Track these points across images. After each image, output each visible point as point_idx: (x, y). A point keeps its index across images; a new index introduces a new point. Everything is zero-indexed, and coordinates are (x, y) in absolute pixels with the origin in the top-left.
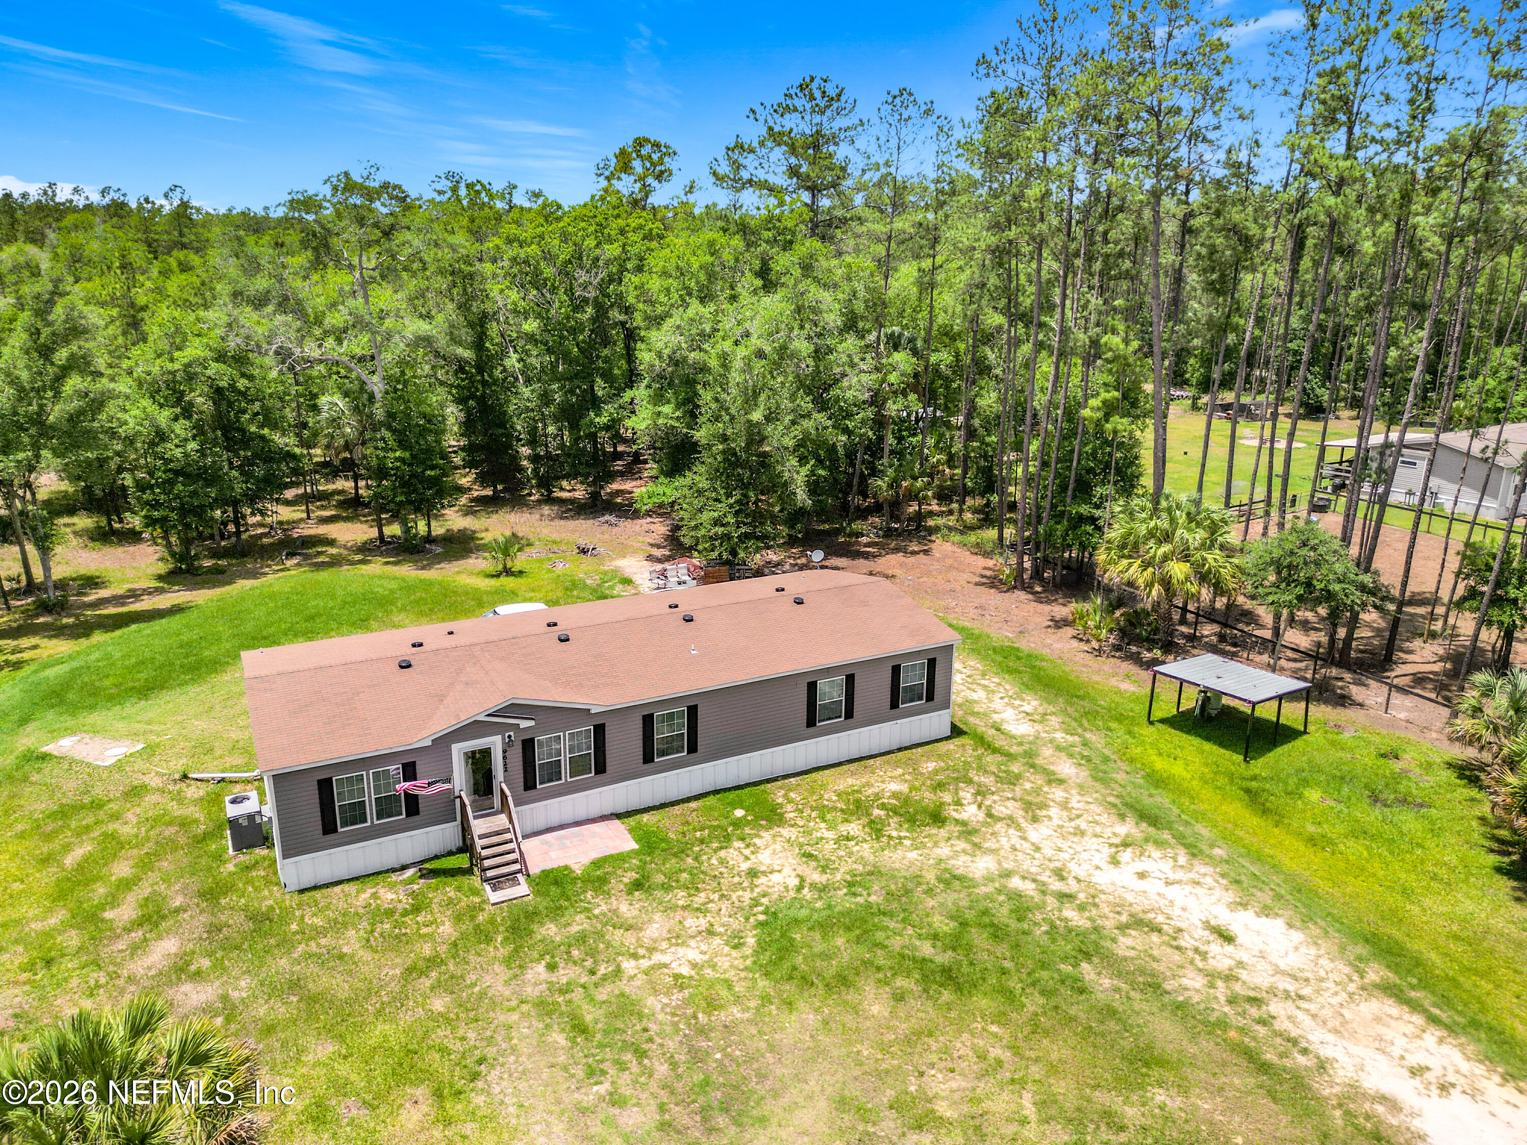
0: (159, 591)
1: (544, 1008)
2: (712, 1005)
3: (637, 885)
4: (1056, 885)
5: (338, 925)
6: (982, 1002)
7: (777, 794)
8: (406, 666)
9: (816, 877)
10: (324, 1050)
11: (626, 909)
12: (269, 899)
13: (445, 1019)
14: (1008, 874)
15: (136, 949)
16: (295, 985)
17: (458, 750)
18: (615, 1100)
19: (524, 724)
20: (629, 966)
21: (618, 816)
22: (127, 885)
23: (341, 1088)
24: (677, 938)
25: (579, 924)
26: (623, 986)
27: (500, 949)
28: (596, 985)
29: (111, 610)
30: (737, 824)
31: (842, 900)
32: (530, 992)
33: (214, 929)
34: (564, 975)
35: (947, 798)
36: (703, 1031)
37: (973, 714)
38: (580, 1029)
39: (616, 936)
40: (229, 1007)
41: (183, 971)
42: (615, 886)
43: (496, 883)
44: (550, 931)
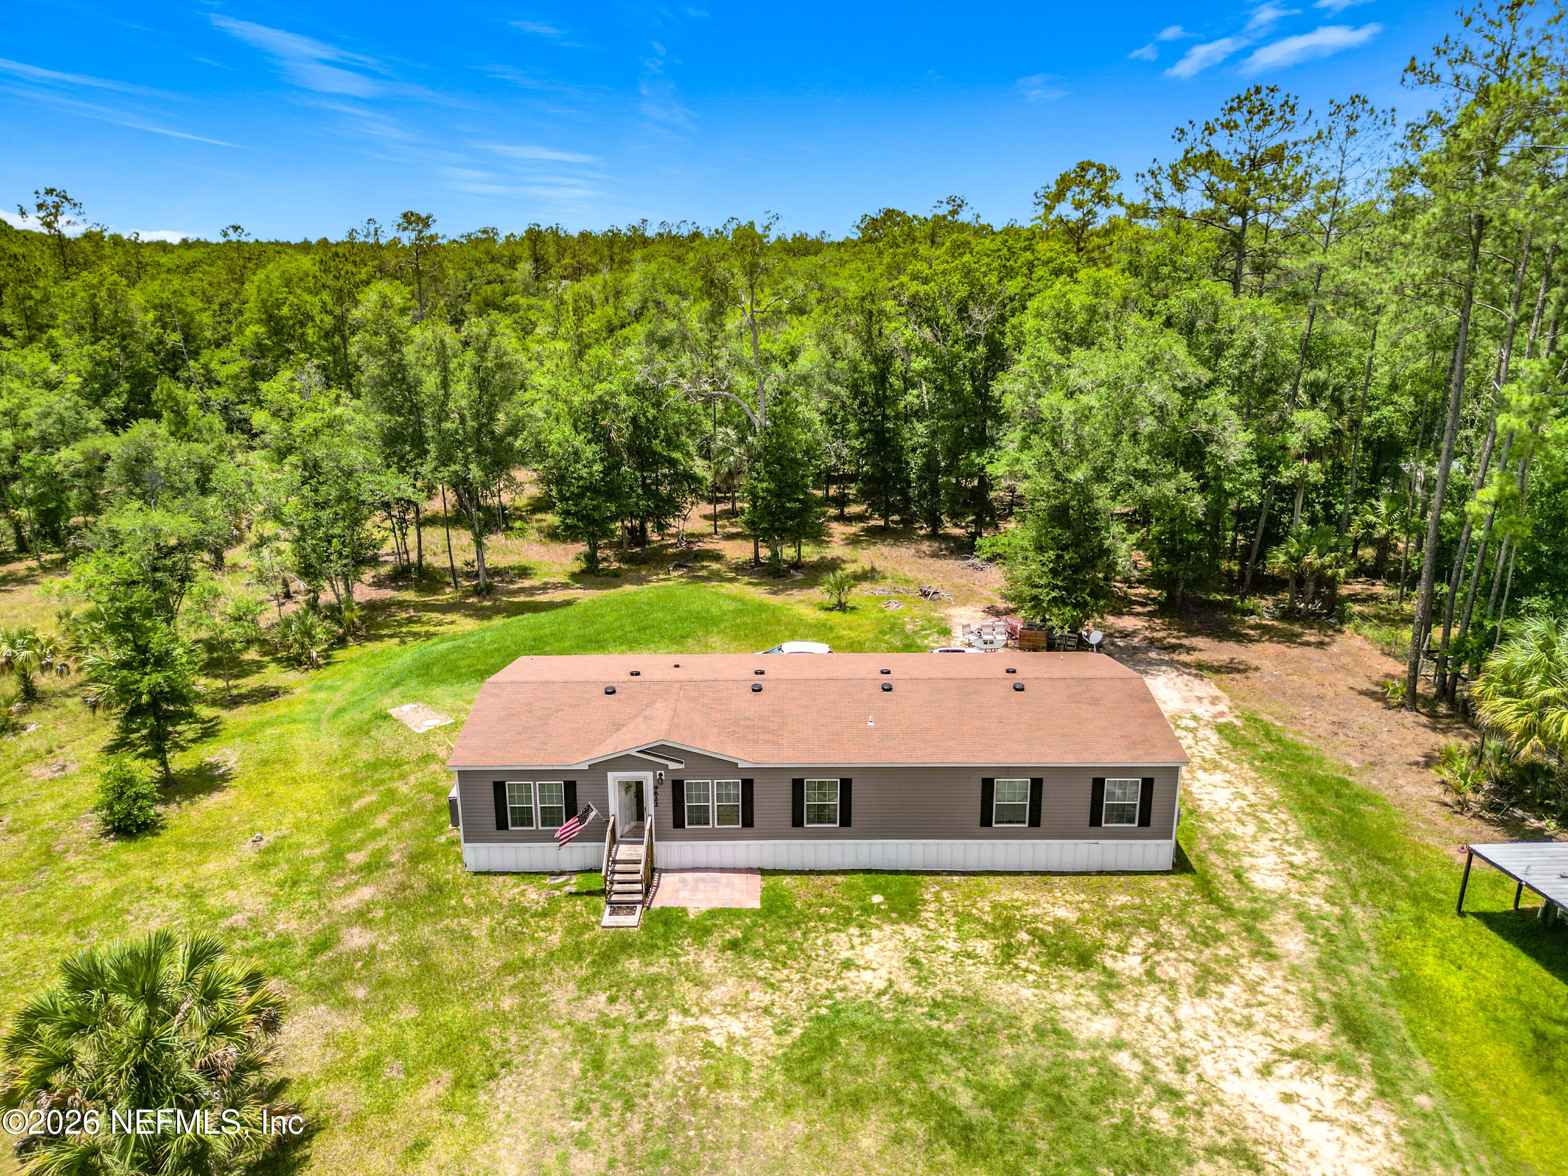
0: (565, 586)
1: (583, 1034)
2: (720, 1083)
3: (734, 945)
4: (1169, 1076)
5: (481, 911)
7: (929, 889)
8: (611, 692)
9: (907, 987)
10: (407, 1013)
11: (709, 965)
12: (450, 873)
13: (504, 1019)
14: (1118, 1046)
16: (424, 951)
17: (614, 778)
18: (581, 1140)
19: (672, 766)
20: (675, 1019)
21: (763, 872)
22: (377, 834)
23: (398, 1049)
24: (733, 1007)
25: (661, 965)
26: (659, 1039)
27: (583, 970)
28: (637, 1028)
29: (522, 599)
30: (868, 909)
31: (916, 1019)
32: (582, 1016)
33: (403, 887)
34: (614, 1012)
35: (1114, 939)
36: (694, 1104)
37: (1221, 852)
38: (598, 1065)
39: (684, 988)
40: (371, 956)
41: (362, 917)
42: (716, 939)
43: (617, 908)
44: (633, 965)
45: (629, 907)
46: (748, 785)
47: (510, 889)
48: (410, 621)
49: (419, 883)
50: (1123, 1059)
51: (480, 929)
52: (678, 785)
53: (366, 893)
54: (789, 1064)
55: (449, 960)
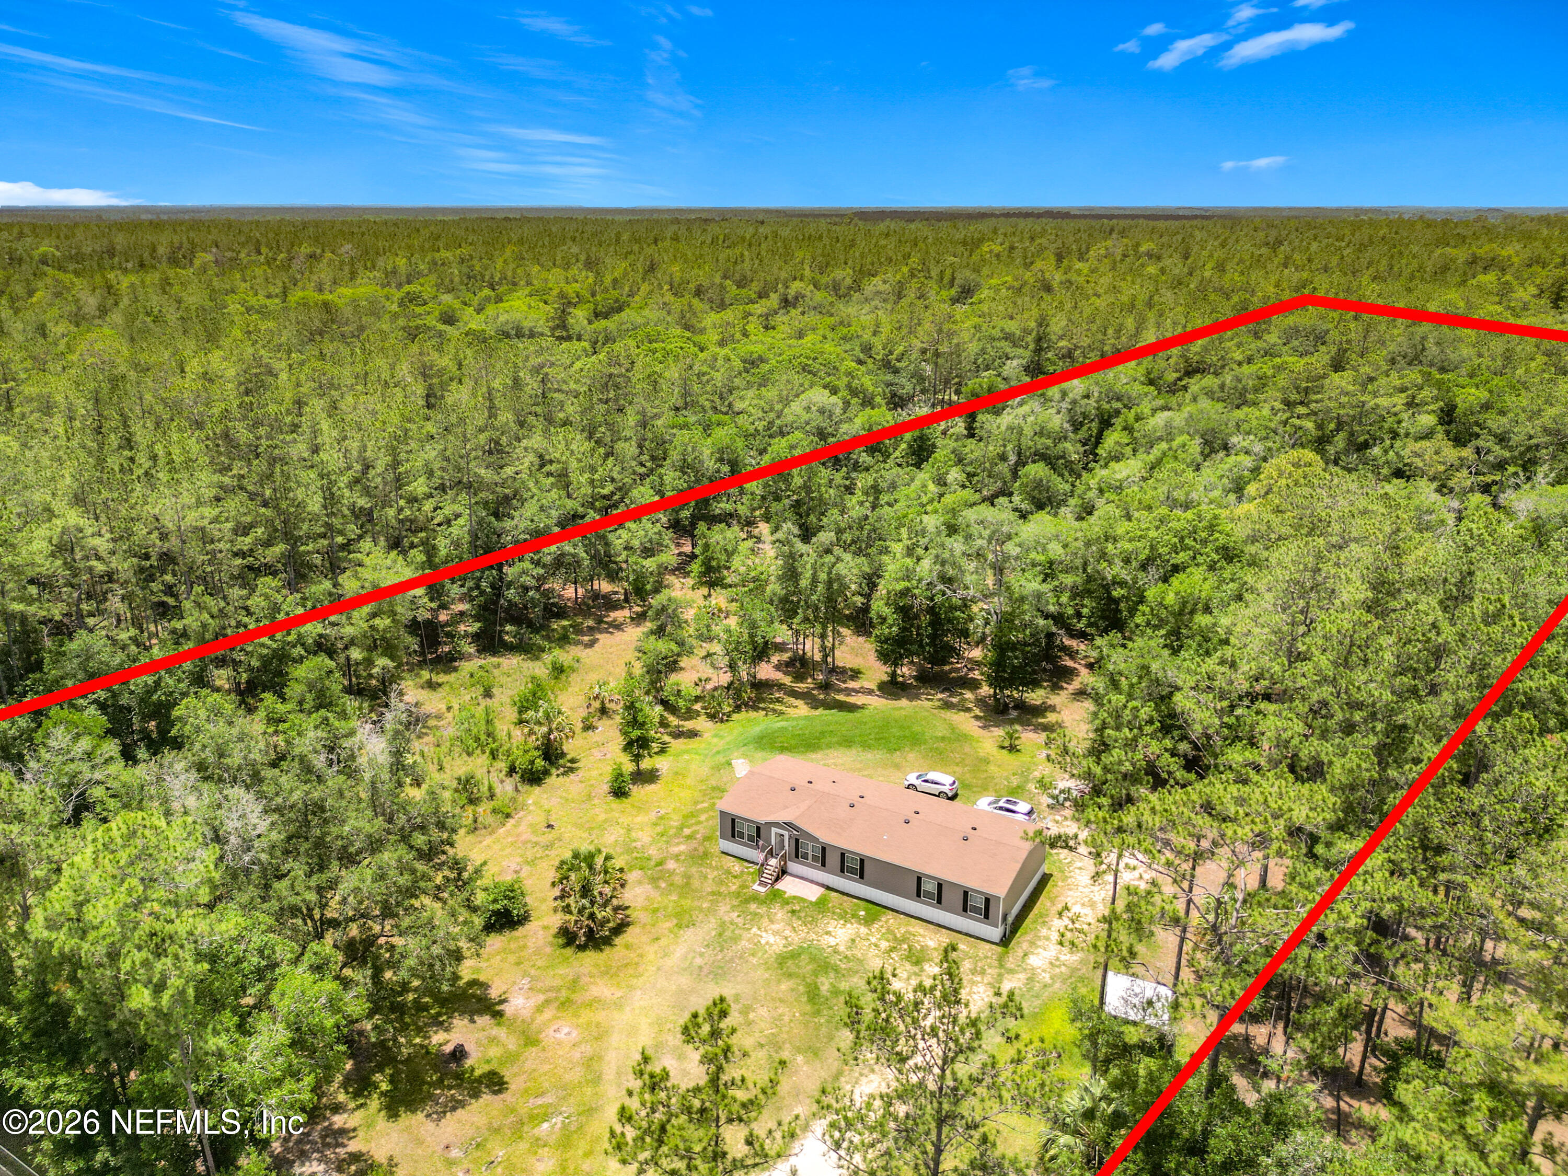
0: (869, 693)
1: (723, 924)
2: (754, 954)
3: (793, 912)
5: (717, 868)
6: (808, 1008)
7: (886, 916)
8: (793, 790)
9: (842, 948)
10: (674, 897)
11: (779, 916)
12: (712, 849)
13: (701, 910)
16: (690, 877)
17: (775, 830)
18: (701, 955)
19: (796, 833)
20: (755, 930)
21: (824, 887)
23: (666, 908)
24: (777, 933)
25: (762, 910)
26: (745, 933)
27: (736, 902)
28: (740, 928)
30: (855, 916)
31: (835, 959)
32: (726, 918)
33: (695, 849)
34: (739, 920)
36: (741, 957)
37: (1031, 943)
38: (720, 935)
39: (765, 921)
40: (672, 873)
41: (677, 857)
42: (789, 908)
43: (762, 884)
44: (753, 907)
45: (766, 885)
46: (825, 850)
47: (730, 862)
48: (778, 700)
49: (701, 849)
51: (712, 875)
52: (797, 841)
53: (682, 848)
54: (779, 957)
55: (696, 883)
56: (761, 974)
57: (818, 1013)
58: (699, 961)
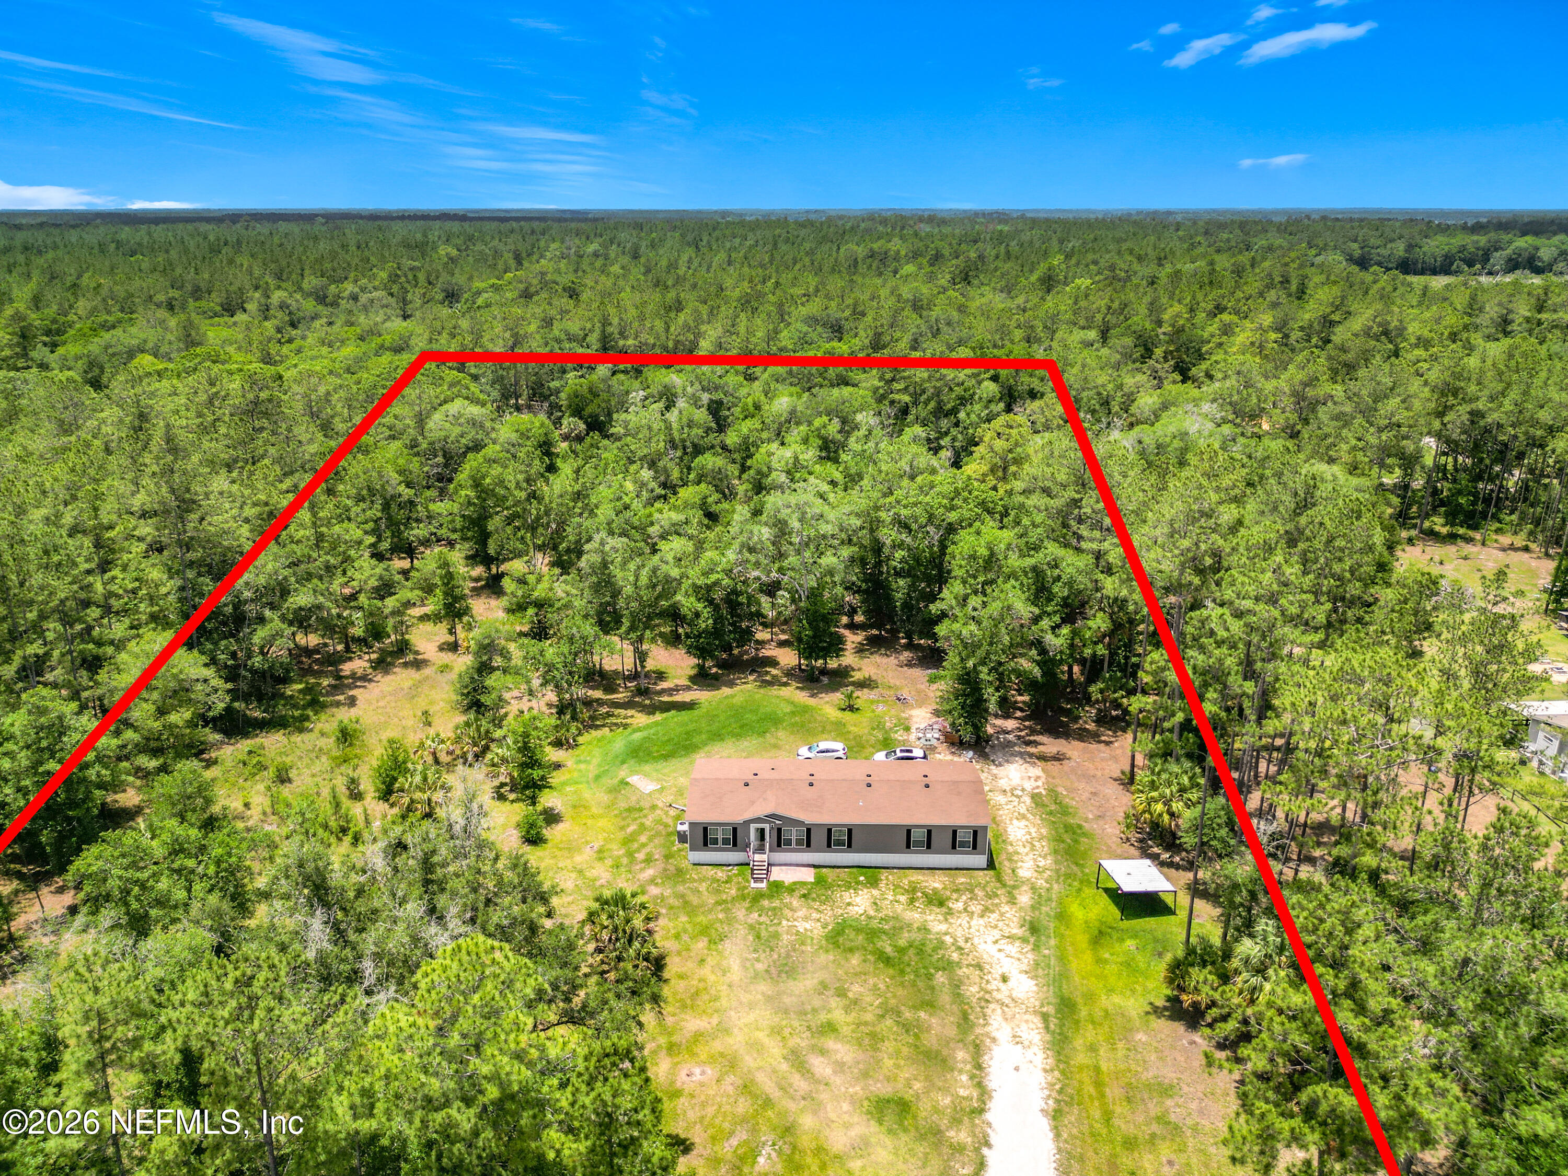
0: (688, 688)
1: (751, 927)
2: (803, 943)
3: (804, 896)
4: (961, 943)
5: (701, 880)
6: (891, 971)
7: (884, 874)
8: (747, 785)
9: (872, 913)
10: (684, 919)
11: (795, 903)
12: (685, 864)
13: (721, 922)
14: (946, 934)
15: (642, 870)
16: (682, 896)
17: (753, 827)
18: (758, 960)
19: (777, 822)
20: (784, 923)
21: (815, 866)
22: (644, 845)
23: (685, 931)
24: (806, 919)
25: (776, 903)
26: (779, 929)
27: (747, 904)
28: (771, 926)
29: (666, 699)
30: (858, 883)
31: (875, 924)
32: (751, 921)
33: (665, 870)
34: (763, 919)
35: (955, 896)
36: (794, 950)
37: (1010, 860)
38: (759, 937)
39: (786, 912)
41: (652, 881)
42: (797, 893)
43: (756, 880)
44: (766, 903)
45: (761, 880)
46: (809, 830)
47: (711, 872)
48: (609, 715)
49: (672, 868)
50: (948, 939)
51: (703, 887)
52: (779, 830)
53: (650, 872)
54: (827, 938)
55: (694, 900)
56: (824, 958)
57: (902, 972)
58: (760, 967)
